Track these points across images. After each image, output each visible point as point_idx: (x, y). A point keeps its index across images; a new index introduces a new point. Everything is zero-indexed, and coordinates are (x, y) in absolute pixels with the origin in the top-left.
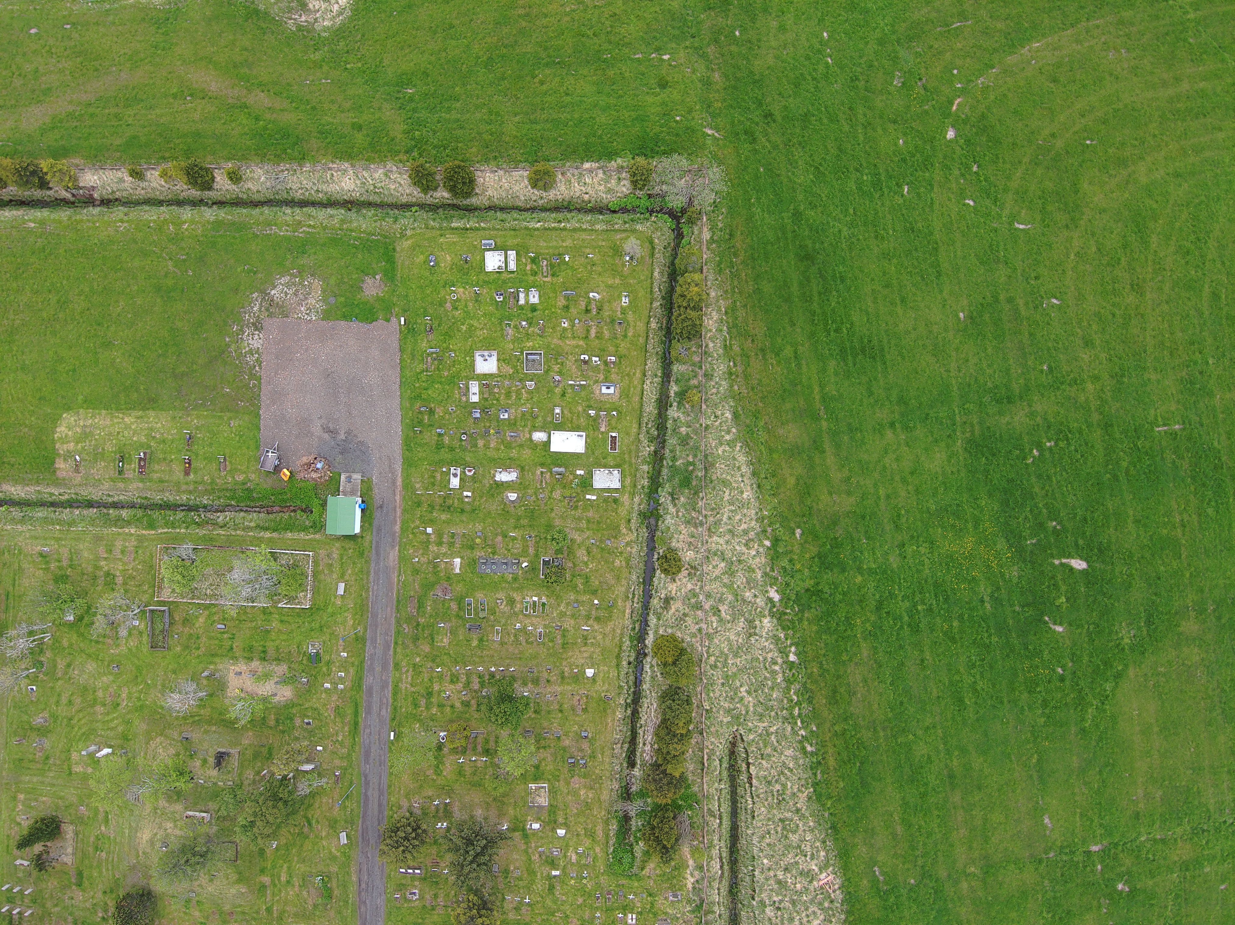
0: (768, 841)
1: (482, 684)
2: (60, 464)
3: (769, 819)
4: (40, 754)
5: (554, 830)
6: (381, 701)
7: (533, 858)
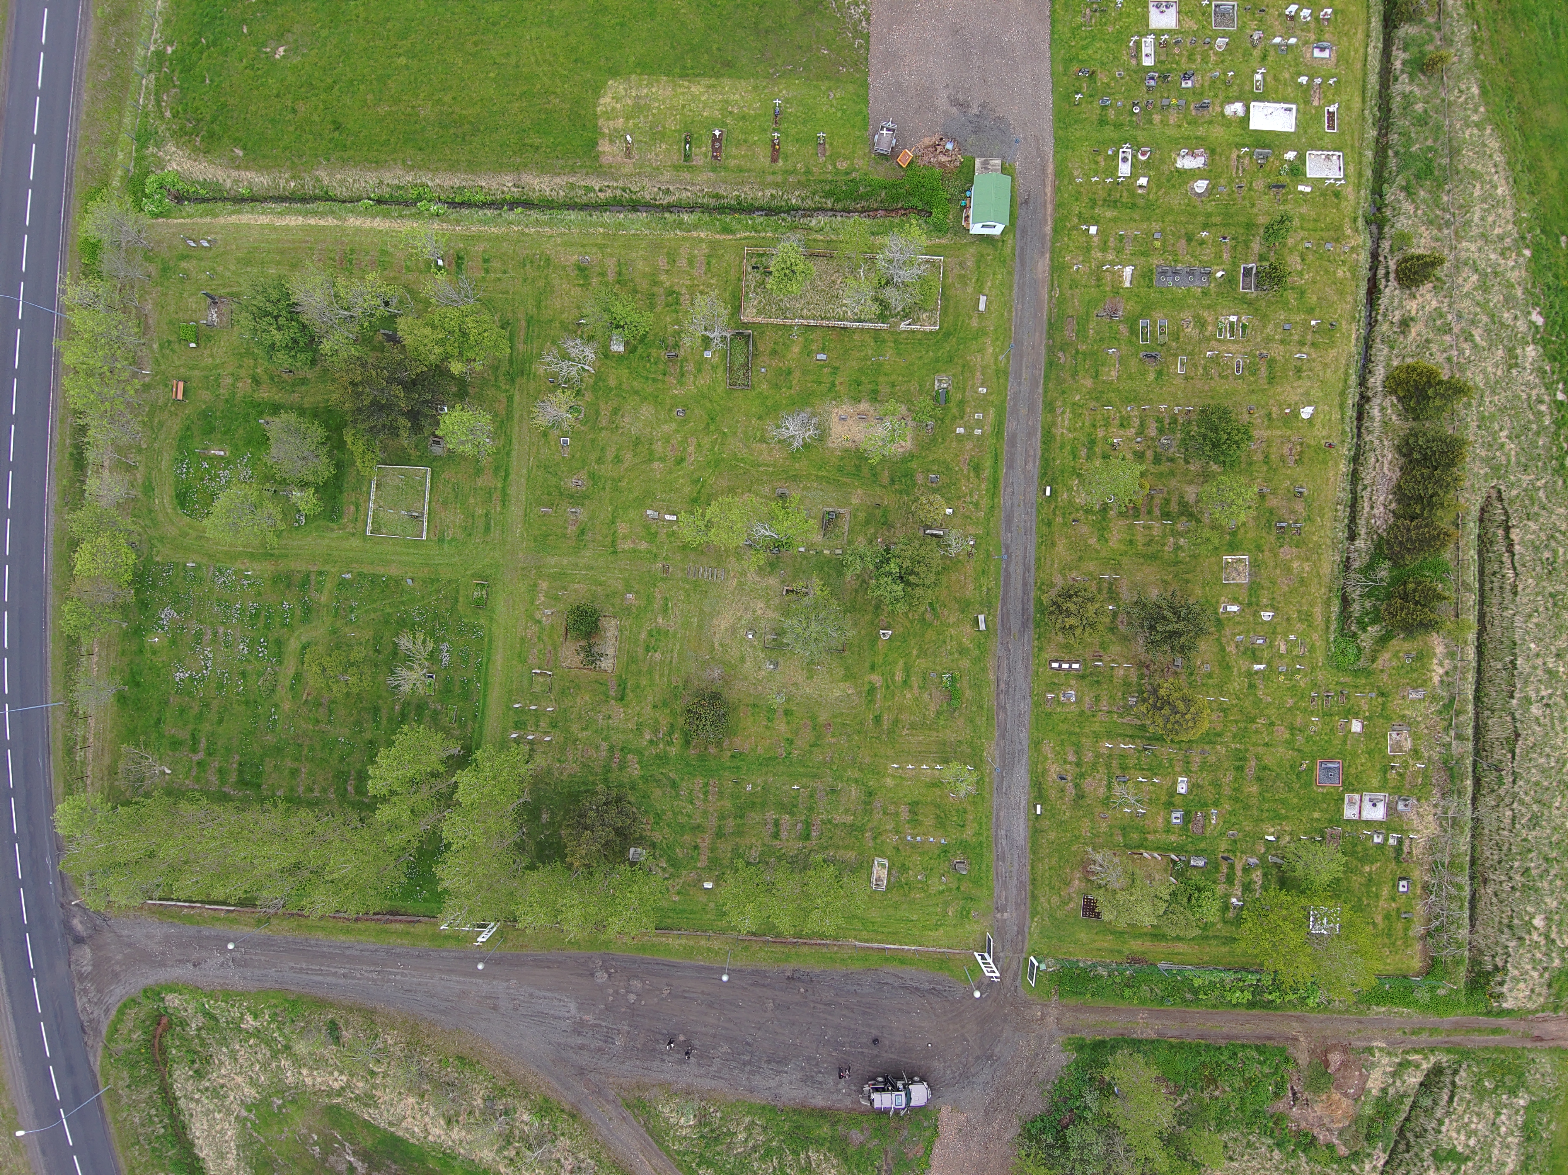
0: (1535, 620)
1: (1161, 431)
2: (605, 147)
3: (1537, 594)
4: (574, 528)
5: (1256, 614)
6: (1027, 452)
7: (1228, 650)
